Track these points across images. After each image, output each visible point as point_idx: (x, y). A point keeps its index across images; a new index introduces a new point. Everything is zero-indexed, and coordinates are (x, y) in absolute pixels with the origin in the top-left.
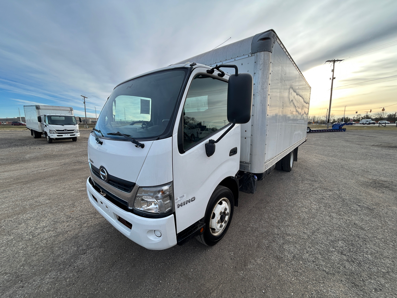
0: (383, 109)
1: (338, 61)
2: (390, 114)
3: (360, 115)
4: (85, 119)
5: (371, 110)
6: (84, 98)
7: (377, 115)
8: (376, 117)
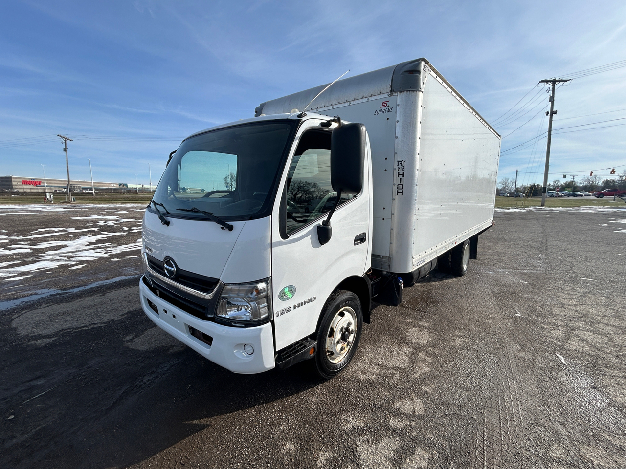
0: (612, 171)
1: (559, 81)
2: (607, 180)
3: (558, 181)
4: (67, 183)
5: (592, 173)
6: (65, 141)
7: (585, 181)
8: (585, 184)
